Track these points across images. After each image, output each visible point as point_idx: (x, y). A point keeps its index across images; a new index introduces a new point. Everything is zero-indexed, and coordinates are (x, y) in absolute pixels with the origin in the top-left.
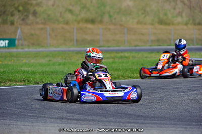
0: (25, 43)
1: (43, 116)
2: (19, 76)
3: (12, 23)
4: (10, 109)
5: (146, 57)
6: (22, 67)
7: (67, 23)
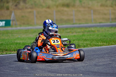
0: (18, 23)
1: (31, 75)
2: (13, 47)
3: (8, 9)
4: (6, 71)
5: (108, 31)
6: (15, 40)
7: (49, 7)
